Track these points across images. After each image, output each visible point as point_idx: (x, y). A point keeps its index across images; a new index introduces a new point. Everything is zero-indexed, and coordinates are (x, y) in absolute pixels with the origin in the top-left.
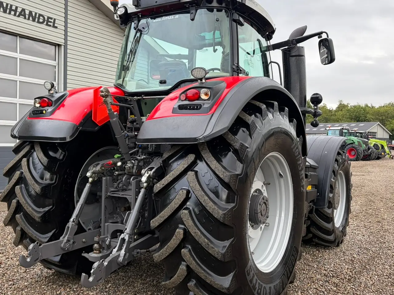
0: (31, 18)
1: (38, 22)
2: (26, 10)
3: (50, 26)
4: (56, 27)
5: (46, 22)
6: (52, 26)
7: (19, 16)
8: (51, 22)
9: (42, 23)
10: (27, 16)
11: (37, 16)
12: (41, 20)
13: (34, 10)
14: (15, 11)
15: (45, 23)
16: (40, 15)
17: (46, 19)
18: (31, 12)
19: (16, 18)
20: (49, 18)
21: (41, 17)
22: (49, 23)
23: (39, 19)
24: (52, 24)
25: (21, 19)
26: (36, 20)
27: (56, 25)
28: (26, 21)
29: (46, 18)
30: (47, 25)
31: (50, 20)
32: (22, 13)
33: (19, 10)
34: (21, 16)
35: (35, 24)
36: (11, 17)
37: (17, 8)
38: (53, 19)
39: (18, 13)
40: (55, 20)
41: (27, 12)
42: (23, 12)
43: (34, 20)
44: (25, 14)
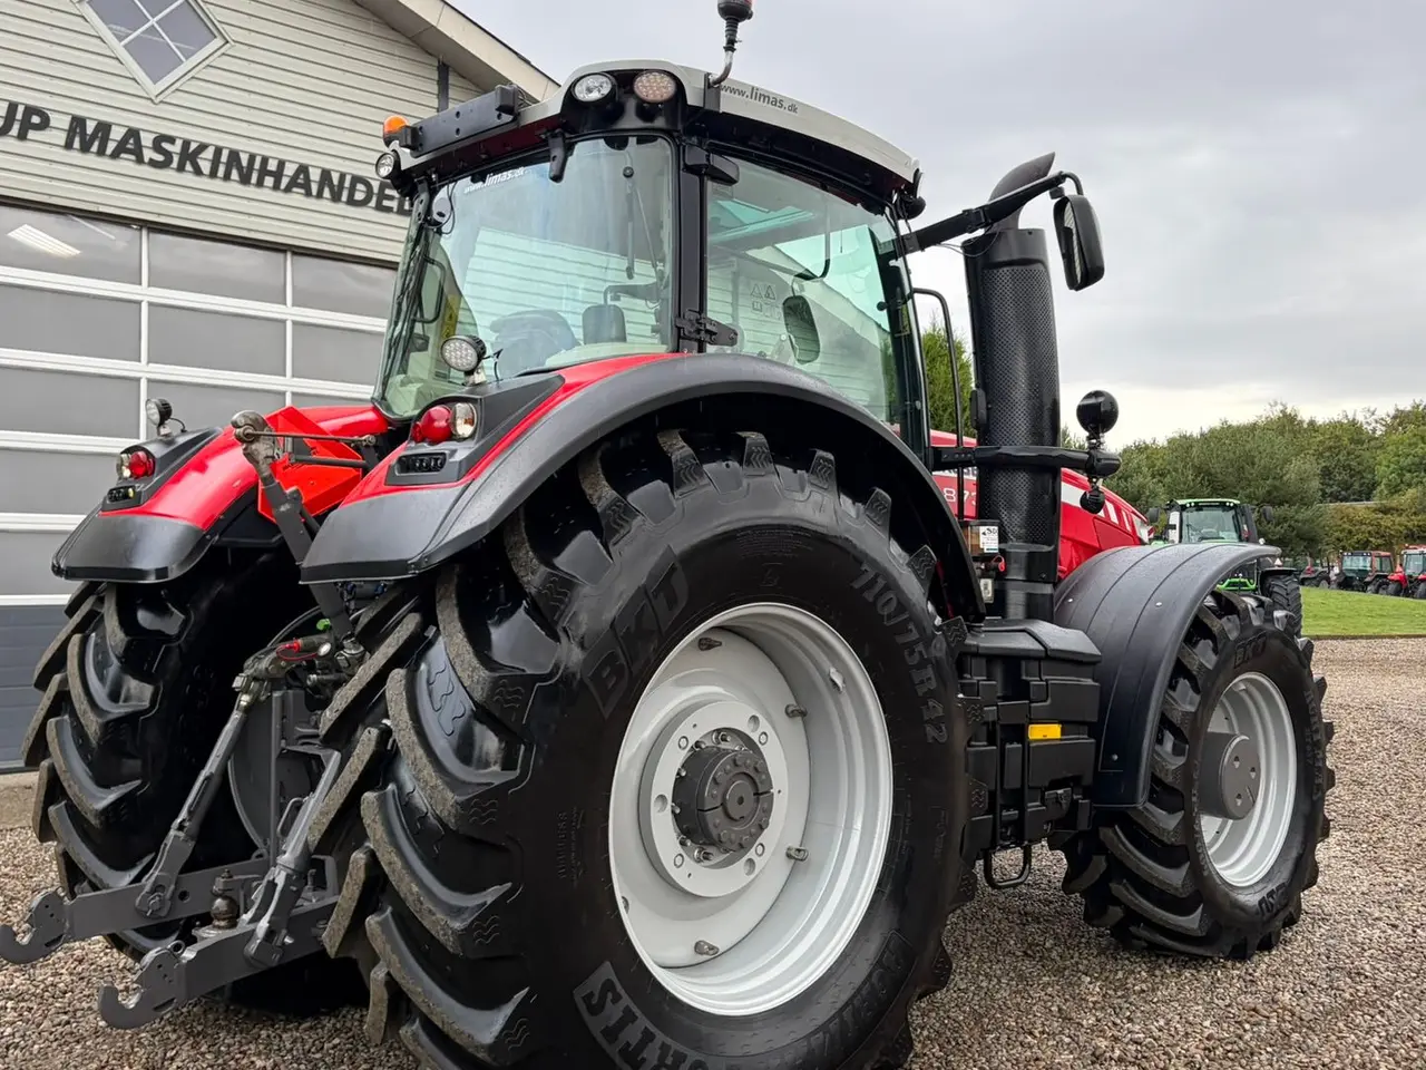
0: (327, 193)
1: (351, 202)
2: (311, 169)
3: (389, 210)
5: (374, 199)
7: (288, 190)
8: (392, 199)
9: (364, 203)
10: (314, 188)
11: (347, 184)
12: (359, 196)
13: (336, 167)
14: (278, 175)
15: (373, 203)
16: (356, 179)
17: (376, 190)
18: (326, 175)
19: (279, 197)
20: (385, 187)
21: (360, 187)
22: (386, 203)
23: (352, 190)
24: (395, 204)
25: (297, 197)
26: (344, 197)
28: (312, 203)
29: (374, 186)
30: (380, 207)
31: (388, 193)
32: (301, 181)
33: (290, 170)
34: (295, 189)
35: (341, 208)
36: (266, 193)
37: (281, 164)
39: (285, 182)
41: (315, 175)
42: (302, 176)
43: (336, 198)
44: (308, 180)
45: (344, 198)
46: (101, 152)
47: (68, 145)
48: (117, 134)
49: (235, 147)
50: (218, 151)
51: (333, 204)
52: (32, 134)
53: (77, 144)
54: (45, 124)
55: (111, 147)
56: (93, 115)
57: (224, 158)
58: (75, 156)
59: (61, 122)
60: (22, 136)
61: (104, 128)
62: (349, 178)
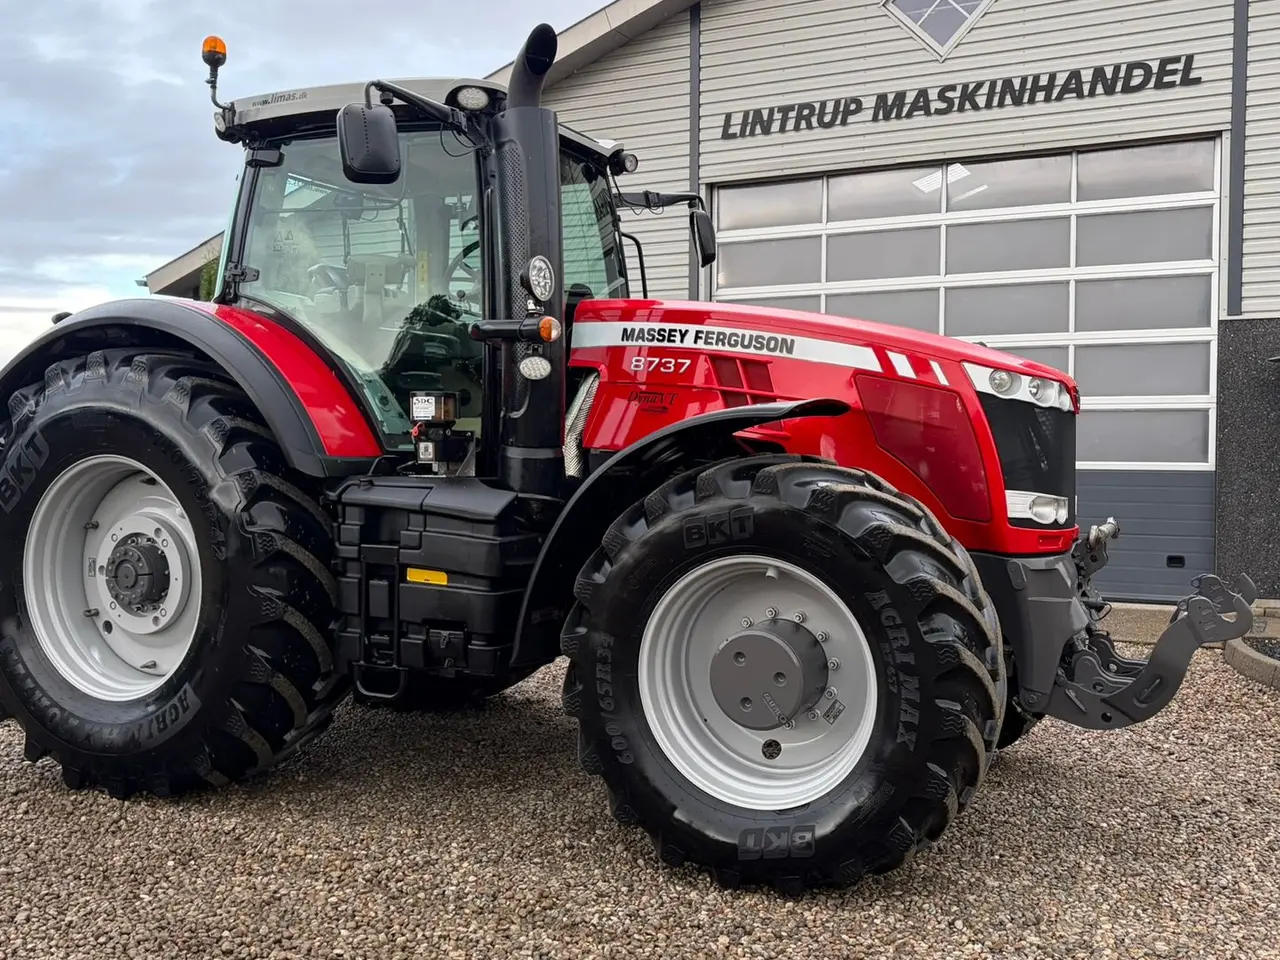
0: (1100, 89)
1: (1128, 89)
2: (1083, 72)
3: (1172, 84)
4: (1198, 81)
5: (1153, 80)
6: (1178, 83)
7: (1060, 98)
8: (1174, 72)
9: (1141, 87)
10: (1086, 88)
11: (1122, 74)
12: (1135, 82)
13: (1108, 61)
14: (1049, 88)
15: (1152, 84)
16: (1131, 67)
17: (1155, 70)
18: (1098, 72)
19: (1054, 106)
20: (1164, 62)
21: (1137, 72)
22: (1167, 79)
23: (1129, 76)
24: (1177, 78)
25: (1071, 102)
27: (1194, 75)
28: (1087, 103)
29: (1155, 66)
30: (1160, 85)
31: (1170, 67)
32: (1074, 85)
33: (1061, 79)
34: (1066, 96)
35: (1119, 98)
36: (1041, 107)
37: (1053, 77)
38: (1183, 59)
39: (1056, 92)
40: (1190, 58)
41: (1087, 76)
42: (1073, 81)
43: (1110, 90)
44: (1080, 83)
45: (1119, 87)
46: (898, 117)
47: (875, 119)
48: (910, 98)
49: (1006, 76)
51: (1108, 98)
52: (851, 119)
53: (881, 116)
54: (859, 109)
55: (906, 110)
56: (891, 89)
57: (998, 89)
58: (882, 125)
59: (869, 103)
60: (844, 123)
61: (900, 96)
62: (1124, 68)
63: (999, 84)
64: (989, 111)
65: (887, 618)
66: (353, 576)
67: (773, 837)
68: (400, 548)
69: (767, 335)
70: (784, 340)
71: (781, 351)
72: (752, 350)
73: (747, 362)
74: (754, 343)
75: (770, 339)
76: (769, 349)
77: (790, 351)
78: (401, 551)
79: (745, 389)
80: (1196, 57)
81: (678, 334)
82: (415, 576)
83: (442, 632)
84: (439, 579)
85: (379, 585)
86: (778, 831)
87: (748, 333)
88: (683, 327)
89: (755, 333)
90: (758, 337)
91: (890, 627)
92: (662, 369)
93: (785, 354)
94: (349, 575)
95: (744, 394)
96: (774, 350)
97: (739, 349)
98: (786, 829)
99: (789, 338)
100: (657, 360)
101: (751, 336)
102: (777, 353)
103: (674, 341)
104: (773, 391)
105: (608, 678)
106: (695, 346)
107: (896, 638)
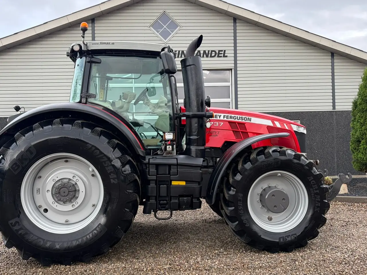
0: (205, 56)
1: (211, 57)
2: (201, 51)
3: (221, 57)
4: (227, 56)
8: (221, 54)
9: (214, 56)
10: (202, 55)
11: (210, 53)
12: (213, 55)
13: (207, 49)
16: (212, 51)
18: (205, 52)
20: (219, 51)
21: (213, 53)
22: (220, 55)
23: (211, 54)
24: (222, 55)
27: (226, 55)
29: (217, 52)
30: (218, 56)
31: (220, 52)
33: (196, 52)
35: (209, 59)
38: (223, 51)
40: (225, 51)
41: (202, 52)
42: (199, 53)
43: (207, 56)
44: (200, 54)
45: (209, 56)
50: (179, 51)
51: (207, 58)
62: (210, 51)
63: (181, 52)
64: (178, 58)
65: (312, 183)
66: (152, 185)
67: (287, 238)
68: (170, 176)
69: (244, 117)
70: (249, 118)
71: (248, 121)
72: (240, 120)
73: (239, 123)
74: (240, 119)
75: (245, 118)
76: (245, 120)
77: (250, 121)
78: (171, 176)
79: (239, 130)
80: (226, 51)
81: (218, 116)
82: (174, 183)
83: (185, 198)
84: (183, 183)
85: (163, 187)
86: (288, 236)
87: (239, 116)
88: (220, 114)
89: (241, 116)
90: (241, 117)
91: (313, 185)
92: (214, 125)
93: (249, 121)
94: (151, 185)
95: (239, 131)
96: (246, 120)
97: (236, 120)
98: (290, 235)
99: (250, 118)
100: (213, 123)
101: (240, 117)
102: (247, 121)
103: (217, 118)
104: (247, 130)
105: (241, 205)
106: (223, 119)
107: (314, 187)
